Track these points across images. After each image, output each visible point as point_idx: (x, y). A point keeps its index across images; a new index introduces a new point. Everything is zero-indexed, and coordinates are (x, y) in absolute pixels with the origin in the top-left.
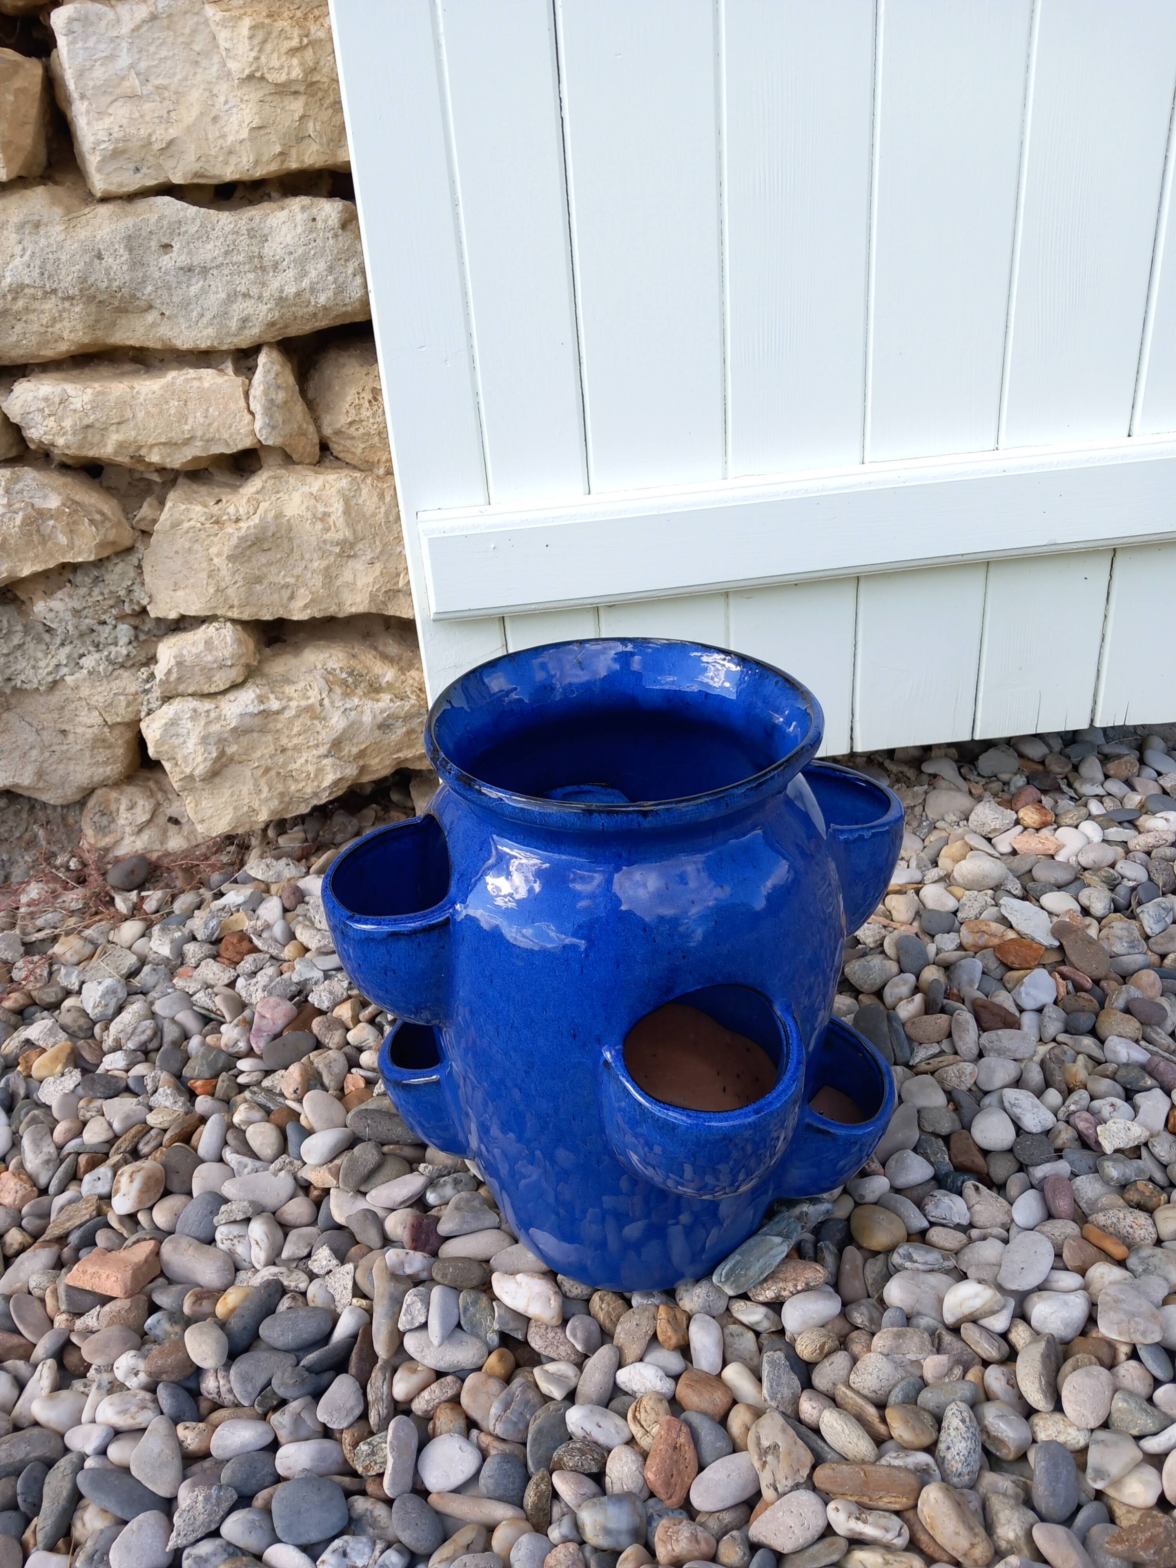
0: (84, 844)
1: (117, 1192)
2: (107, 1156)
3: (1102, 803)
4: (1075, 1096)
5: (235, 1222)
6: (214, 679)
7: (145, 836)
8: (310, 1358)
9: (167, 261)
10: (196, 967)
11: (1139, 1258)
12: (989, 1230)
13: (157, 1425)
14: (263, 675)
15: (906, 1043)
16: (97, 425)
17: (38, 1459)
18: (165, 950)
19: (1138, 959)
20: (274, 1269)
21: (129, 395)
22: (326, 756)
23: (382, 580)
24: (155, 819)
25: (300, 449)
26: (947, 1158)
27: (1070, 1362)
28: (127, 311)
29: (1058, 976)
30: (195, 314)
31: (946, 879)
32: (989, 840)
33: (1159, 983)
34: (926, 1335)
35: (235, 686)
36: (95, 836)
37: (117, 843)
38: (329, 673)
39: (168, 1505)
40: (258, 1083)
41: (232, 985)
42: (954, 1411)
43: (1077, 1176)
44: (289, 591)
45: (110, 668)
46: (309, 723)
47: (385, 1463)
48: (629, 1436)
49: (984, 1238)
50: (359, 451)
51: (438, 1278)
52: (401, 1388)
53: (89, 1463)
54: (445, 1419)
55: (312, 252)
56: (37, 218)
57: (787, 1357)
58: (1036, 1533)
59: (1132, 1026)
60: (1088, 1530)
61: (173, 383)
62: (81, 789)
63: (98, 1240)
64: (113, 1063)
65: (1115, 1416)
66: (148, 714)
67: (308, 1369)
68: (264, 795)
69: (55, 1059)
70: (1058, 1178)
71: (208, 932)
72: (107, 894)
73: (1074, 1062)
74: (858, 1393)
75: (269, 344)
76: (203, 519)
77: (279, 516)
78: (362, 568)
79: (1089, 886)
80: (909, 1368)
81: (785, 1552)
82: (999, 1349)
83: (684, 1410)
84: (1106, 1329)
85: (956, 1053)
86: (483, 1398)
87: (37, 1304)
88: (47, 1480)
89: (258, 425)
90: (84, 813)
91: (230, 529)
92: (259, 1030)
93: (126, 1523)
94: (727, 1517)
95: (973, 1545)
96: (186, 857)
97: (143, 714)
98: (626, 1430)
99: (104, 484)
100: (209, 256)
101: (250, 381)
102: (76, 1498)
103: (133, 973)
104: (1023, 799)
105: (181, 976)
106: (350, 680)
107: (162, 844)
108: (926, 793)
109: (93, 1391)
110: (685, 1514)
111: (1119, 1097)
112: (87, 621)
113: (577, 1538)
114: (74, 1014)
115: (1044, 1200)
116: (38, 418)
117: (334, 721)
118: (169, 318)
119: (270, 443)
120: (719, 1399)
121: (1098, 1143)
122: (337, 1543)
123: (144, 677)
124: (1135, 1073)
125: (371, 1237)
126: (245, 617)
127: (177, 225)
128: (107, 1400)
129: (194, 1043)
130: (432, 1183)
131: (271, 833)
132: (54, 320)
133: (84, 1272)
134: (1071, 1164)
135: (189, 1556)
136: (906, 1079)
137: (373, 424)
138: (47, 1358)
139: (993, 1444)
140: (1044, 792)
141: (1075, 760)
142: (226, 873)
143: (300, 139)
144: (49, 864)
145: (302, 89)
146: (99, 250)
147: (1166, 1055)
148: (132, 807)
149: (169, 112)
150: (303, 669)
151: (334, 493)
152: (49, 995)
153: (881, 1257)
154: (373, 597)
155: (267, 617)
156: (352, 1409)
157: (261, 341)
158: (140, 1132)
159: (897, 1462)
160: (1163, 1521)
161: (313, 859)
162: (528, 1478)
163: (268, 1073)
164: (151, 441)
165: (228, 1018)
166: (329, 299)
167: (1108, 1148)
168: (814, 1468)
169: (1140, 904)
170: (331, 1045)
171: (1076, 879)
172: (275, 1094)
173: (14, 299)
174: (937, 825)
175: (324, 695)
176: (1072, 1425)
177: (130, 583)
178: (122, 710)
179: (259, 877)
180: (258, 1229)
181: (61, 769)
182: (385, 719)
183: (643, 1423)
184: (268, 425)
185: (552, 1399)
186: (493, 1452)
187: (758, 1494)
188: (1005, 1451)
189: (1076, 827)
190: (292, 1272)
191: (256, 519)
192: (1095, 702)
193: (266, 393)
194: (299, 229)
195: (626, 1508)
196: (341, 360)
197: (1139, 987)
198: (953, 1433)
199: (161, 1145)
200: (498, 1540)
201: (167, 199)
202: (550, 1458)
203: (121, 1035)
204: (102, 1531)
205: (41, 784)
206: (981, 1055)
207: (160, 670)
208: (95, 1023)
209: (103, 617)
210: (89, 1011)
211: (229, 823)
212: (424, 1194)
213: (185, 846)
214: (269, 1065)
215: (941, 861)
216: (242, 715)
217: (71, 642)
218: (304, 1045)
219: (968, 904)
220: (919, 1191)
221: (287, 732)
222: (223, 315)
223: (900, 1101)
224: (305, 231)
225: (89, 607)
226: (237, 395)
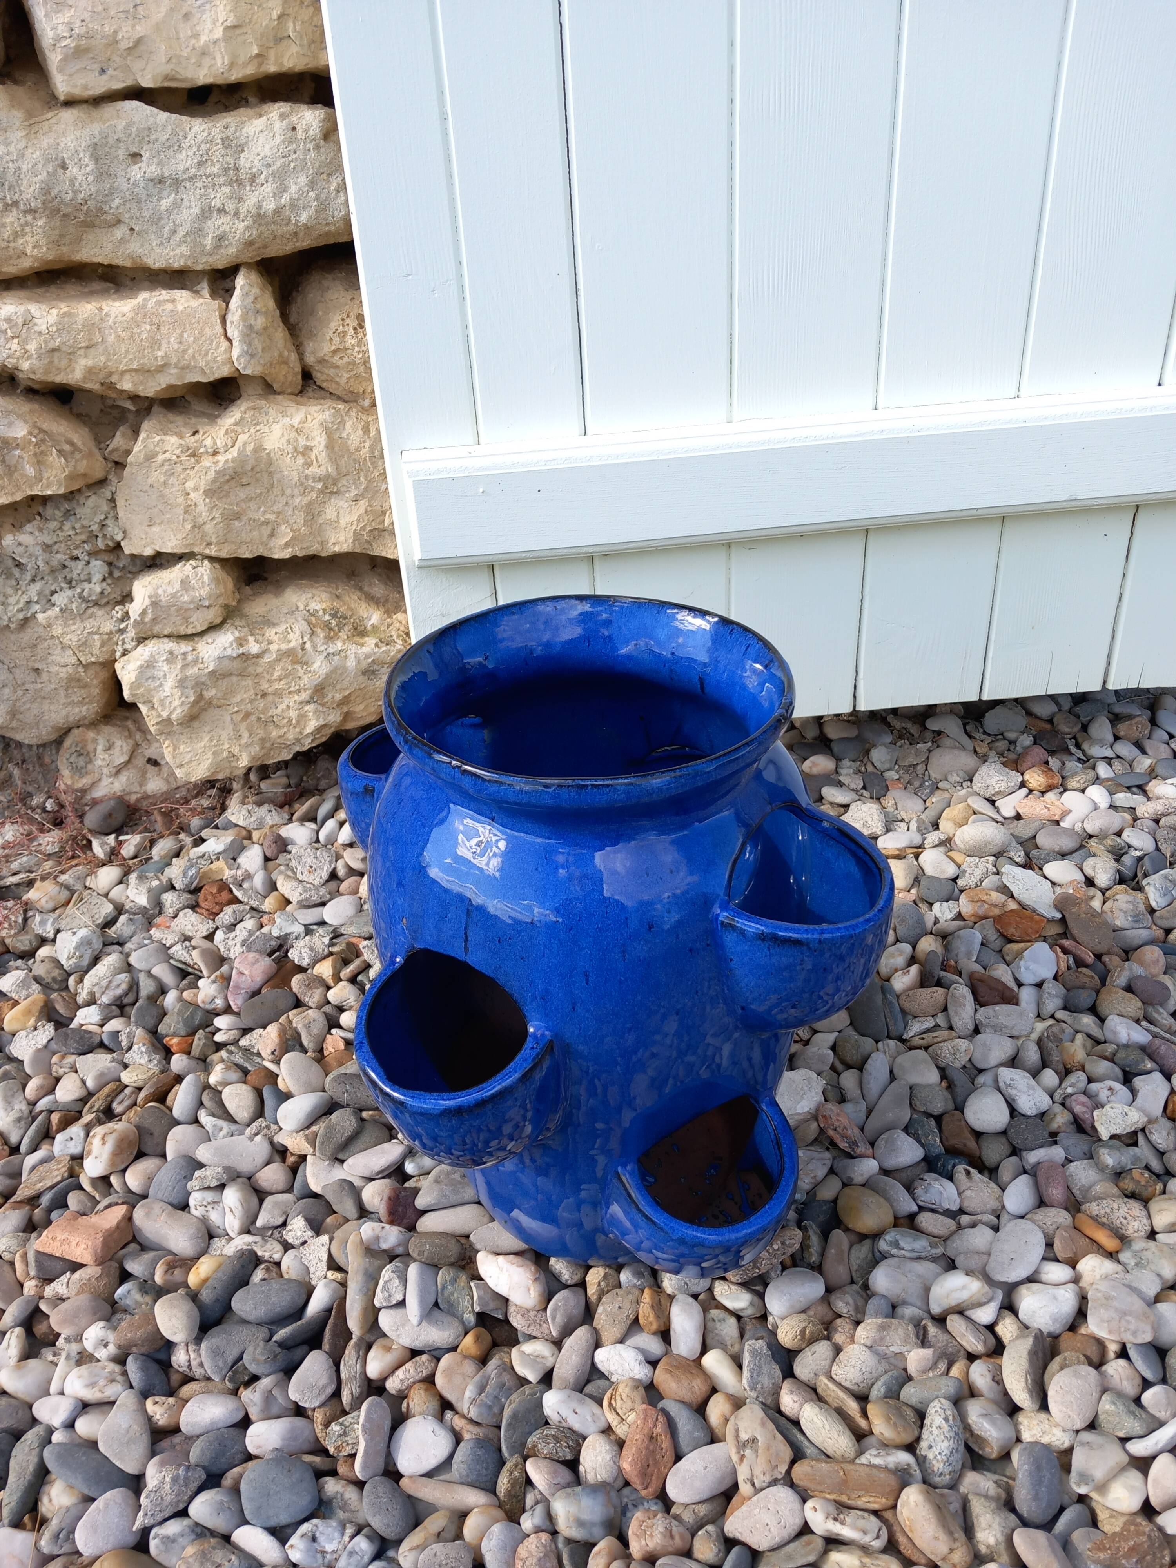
0: (61, 785)
1: (89, 1153)
2: (79, 1115)
3: (1110, 765)
4: (1072, 1079)
5: (209, 1188)
6: (191, 620)
7: (123, 778)
8: (283, 1333)
9: (136, 172)
10: (174, 917)
11: (1133, 1252)
12: (979, 1217)
13: (126, 1399)
14: (243, 616)
15: (900, 1016)
16: (64, 349)
17: (5, 1431)
18: (143, 900)
19: (1143, 934)
20: (248, 1238)
21: (98, 317)
22: (308, 702)
23: (366, 518)
24: (133, 760)
25: (281, 378)
26: (938, 1140)
27: (1058, 1360)
28: (94, 226)
29: (1059, 950)
30: (166, 230)
31: (947, 843)
32: (993, 802)
33: (1162, 961)
34: (911, 1328)
35: (213, 628)
36: (72, 777)
37: (94, 784)
38: (312, 615)
39: (136, 1483)
40: (235, 1042)
41: (210, 937)
42: (937, 1408)
43: (1071, 1161)
44: (270, 528)
45: (84, 606)
46: (290, 668)
47: (357, 1444)
48: (606, 1425)
49: (974, 1225)
50: (343, 381)
51: (415, 1255)
52: (375, 1366)
53: (57, 1437)
54: (418, 1401)
55: (292, 165)
57: (769, 1346)
58: (1017, 1538)
59: (1133, 1005)
60: (1069, 1535)
61: (144, 306)
62: (56, 728)
63: (69, 1203)
64: (87, 1017)
65: (1102, 1417)
66: (124, 655)
67: (281, 1344)
68: (243, 741)
69: (28, 1013)
70: (1051, 1164)
71: (186, 881)
72: (84, 837)
73: (1072, 1041)
74: (839, 1385)
75: (248, 265)
76: (178, 451)
77: (259, 449)
78: (346, 505)
79: (1094, 855)
80: (892, 1360)
81: (761, 1549)
82: (985, 1342)
83: (662, 1398)
84: (1094, 1326)
85: (951, 1028)
86: (458, 1380)
87: (7, 1268)
88: (14, 1453)
89: (236, 352)
90: (61, 752)
91: (207, 462)
92: (237, 987)
93: (93, 1500)
94: (703, 1510)
95: (952, 1550)
96: (165, 800)
97: (118, 654)
98: (603, 1419)
99: (75, 410)
100: (181, 167)
101: (227, 304)
102: (42, 1475)
103: (109, 923)
104: (1029, 760)
105: (158, 926)
106: (334, 622)
107: (141, 786)
108: (930, 751)
109: (62, 1360)
110: (660, 1504)
111: (1117, 1080)
112: (59, 556)
113: (550, 1528)
114: (48, 965)
115: (1037, 1186)
116: (1, 340)
117: (316, 666)
118: (138, 234)
119: (248, 372)
120: (699, 1387)
121: (1094, 1128)
122: (306, 1527)
123: (119, 615)
124: (1135, 1055)
125: (347, 1207)
126: (224, 555)
127: (146, 133)
128: (76, 1371)
129: (170, 999)
130: (410, 1153)
131: (253, 777)
132: (16, 235)
133: (54, 1239)
134: (1066, 1150)
135: (157, 1535)
136: (899, 1053)
137: (359, 352)
138: (15, 1326)
139: (976, 1442)
140: (1052, 753)
141: (1084, 720)
142: (206, 818)
143: (279, 40)
144: (25, 805)
146: (63, 158)
147: (1168, 1036)
148: (109, 748)
149: (136, 7)
150: (285, 610)
151: (317, 426)
152: (23, 943)
153: (868, 1242)
154: (357, 535)
155: (248, 555)
156: (324, 1387)
157: (239, 261)
158: (113, 1091)
159: (877, 1461)
160: (1147, 1529)
161: (296, 806)
162: (502, 1463)
163: (245, 1031)
164: (122, 367)
165: (205, 973)
166: (311, 217)
167: (1104, 1134)
168: (793, 1462)
169: (1146, 875)
170: (310, 1004)
171: (1082, 847)
172: (253, 1054)
174: (940, 785)
175: (306, 639)
176: (1057, 1425)
177: (102, 517)
178: (96, 651)
179: (240, 824)
180: (232, 1196)
181: (35, 709)
182: (369, 665)
183: (619, 1411)
184: (247, 353)
185: (530, 1382)
186: (467, 1436)
187: (735, 1487)
188: (988, 1450)
189: (1083, 791)
190: (266, 1241)
191: (234, 453)
192: (1109, 664)
193: (244, 318)
194: (278, 139)
195: (600, 1498)
196: (326, 283)
197: (1141, 964)
198: (935, 1431)
199: (135, 1104)
200: (470, 1528)
201: (136, 103)
202: (525, 1444)
203: (95, 989)
204: (68, 1509)
205: (14, 724)
206: (977, 1031)
207: (135, 609)
208: (69, 975)
209: (75, 553)
210: (63, 962)
211: (209, 769)
212: (403, 1164)
213: (164, 789)
214: (247, 1023)
215: (942, 824)
216: (220, 658)
217: (42, 578)
218: (283, 1004)
219: (969, 871)
220: (909, 1173)
221: (267, 677)
222: (198, 231)
223: (893, 1077)
224: (283, 142)
225: (61, 542)
226: (213, 319)
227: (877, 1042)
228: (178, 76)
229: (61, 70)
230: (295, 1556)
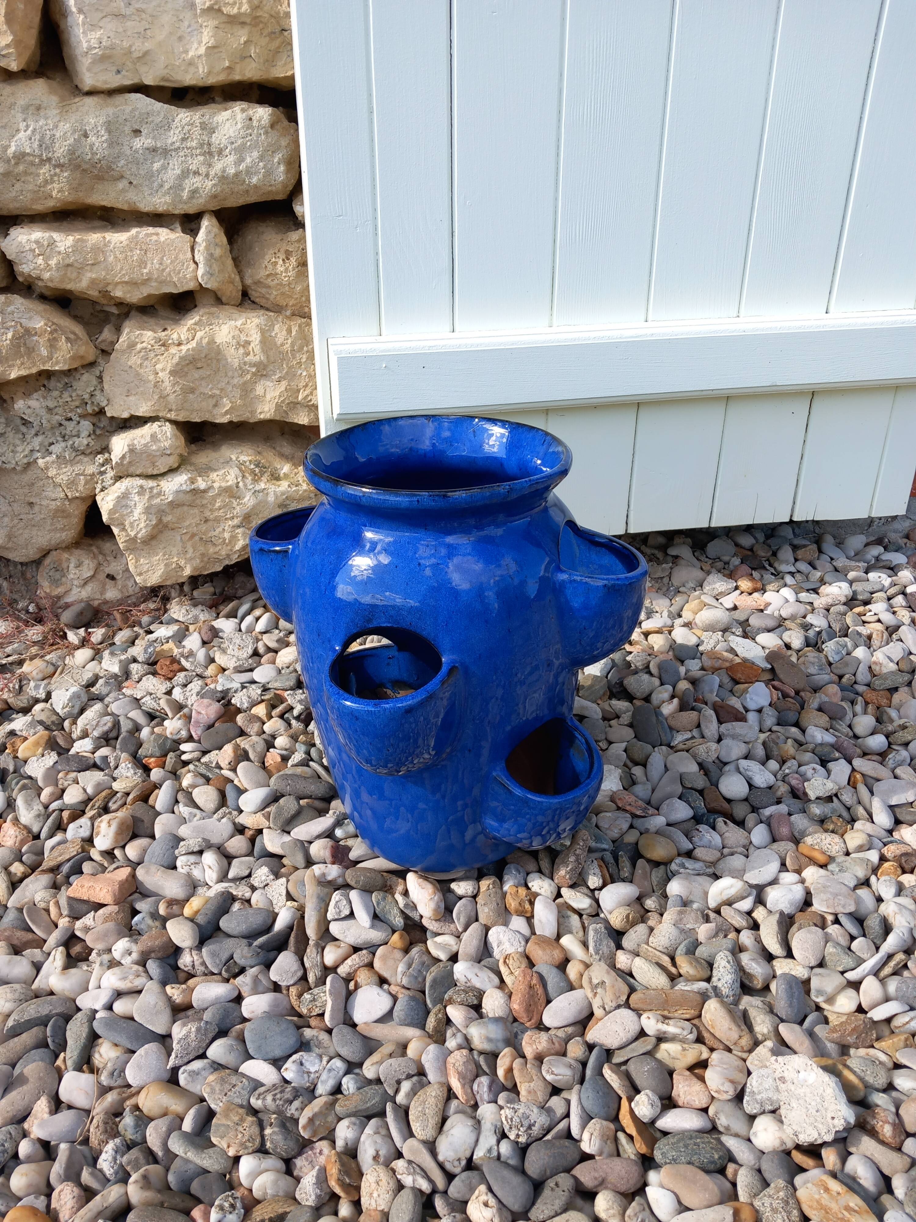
0: (41, 593)
1: (98, 834)
2: (83, 813)
3: (794, 576)
4: (788, 764)
5: (192, 853)
6: (157, 464)
7: (89, 588)
9: (138, 143)
10: (138, 682)
11: (836, 864)
12: (735, 849)
13: (150, 987)
14: (191, 464)
15: (668, 731)
16: (76, 265)
17: (57, 1015)
18: (114, 669)
19: (826, 677)
20: (224, 885)
21: (102, 243)
22: (239, 527)
23: (285, 394)
24: (98, 576)
25: (228, 293)
26: (702, 804)
27: (795, 926)
28: (104, 179)
29: (771, 687)
30: (156, 184)
31: (689, 625)
32: (717, 600)
33: (839, 693)
34: (698, 913)
35: (172, 471)
36: (50, 587)
37: (66, 592)
38: (242, 464)
39: (165, 1039)
40: (199, 760)
41: (169, 693)
42: (721, 957)
43: (792, 814)
44: (215, 400)
45: (74, 454)
46: (227, 500)
47: (325, 1005)
48: (498, 982)
49: (732, 854)
50: (272, 297)
51: (352, 883)
52: (330, 956)
53: (98, 1016)
54: (363, 976)
55: (249, 144)
56: (38, 102)
57: (606, 928)
58: (781, 1029)
59: (824, 719)
60: (813, 1028)
61: (137, 236)
62: (40, 549)
63: (84, 870)
64: (82, 747)
65: (827, 958)
66: (102, 490)
67: (260, 947)
68: (188, 556)
69: (37, 744)
70: (780, 816)
71: (147, 656)
72: (61, 630)
73: (786, 743)
74: (655, 948)
75: (210, 212)
76: (152, 342)
77: (212, 342)
78: (271, 384)
79: (790, 629)
80: (688, 933)
81: (612, 1048)
82: (747, 922)
83: (535, 964)
84: (818, 906)
85: (703, 737)
86: (391, 963)
87: (44, 913)
88: (68, 1027)
89: (200, 272)
90: (41, 569)
91: (173, 350)
92: (197, 722)
93: (134, 1052)
94: (570, 1030)
95: (740, 1037)
96: (121, 604)
97: (98, 490)
98: (495, 979)
99: (72, 313)
100: (170, 141)
101: (195, 239)
102: (94, 1037)
103: (91, 684)
104: (739, 573)
105: (128, 687)
106: (257, 470)
107: (101, 594)
108: (671, 568)
109: (96, 967)
110: (541, 1029)
111: (818, 764)
112: (57, 417)
113: (468, 1046)
114: (45, 714)
115: (770, 829)
116: (30, 257)
117: (246, 499)
118: (135, 186)
119: (209, 286)
120: (559, 957)
121: (805, 794)
122: (294, 1057)
123: (101, 461)
124: (827, 749)
125: (298, 860)
126: (180, 418)
127: (145, 116)
128: (109, 973)
129: (145, 733)
130: (338, 823)
131: (186, 588)
132: (46, 182)
133: (82, 886)
134: (788, 807)
135: (185, 1071)
136: (669, 755)
137: (285, 277)
138: (58, 947)
139: (748, 978)
140: (753, 569)
141: (774, 548)
142: (154, 617)
143: (243, 58)
144: (13, 608)
145: (248, 20)
146: (86, 130)
147: (847, 738)
148: (79, 566)
149: (145, 30)
150: (222, 460)
151: (254, 327)
152: (21, 702)
153: (662, 867)
154: (278, 407)
155: (196, 419)
156: (295, 972)
157: (204, 209)
158: (108, 795)
159: (686, 988)
160: (862, 1019)
161: (221, 607)
162: (428, 1012)
163: (205, 753)
164: (117, 280)
165: (170, 715)
166: (259, 180)
167: (812, 795)
168: (629, 995)
169: (823, 643)
170: (252, 733)
171: (780, 625)
172: (213, 766)
173: (17, 164)
174: (681, 589)
175: (239, 480)
176: (799, 964)
177: (92, 389)
178: (81, 488)
179: (180, 619)
180: (210, 858)
181: (26, 534)
182: (284, 501)
184: (208, 272)
185: (440, 961)
186: (400, 996)
187: (592, 1014)
188: (755, 982)
189: (777, 592)
190: (238, 886)
191: (193, 344)
192: (794, 503)
193: (207, 248)
194: (239, 126)
195: (498, 1026)
196: (261, 229)
197: (826, 695)
198: (722, 970)
199: (125, 804)
200: (411, 1051)
201: (139, 95)
202: (443, 998)
203: (87, 727)
204: (118, 1057)
205: (10, 545)
206: (720, 740)
207: (115, 456)
208: (64, 720)
209: (70, 415)
210: (59, 710)
211: (161, 576)
212: (334, 830)
213: (119, 597)
214: (206, 745)
215: (684, 613)
216: (177, 492)
217: (44, 433)
218: (231, 734)
219: (706, 641)
220: (685, 826)
221: (210, 507)
222: (178, 187)
223: (666, 769)
224: (243, 127)
225: (60, 406)
226: (185, 248)
227: (654, 748)
228: (171, 78)
229: (89, 70)
230: (288, 1076)
